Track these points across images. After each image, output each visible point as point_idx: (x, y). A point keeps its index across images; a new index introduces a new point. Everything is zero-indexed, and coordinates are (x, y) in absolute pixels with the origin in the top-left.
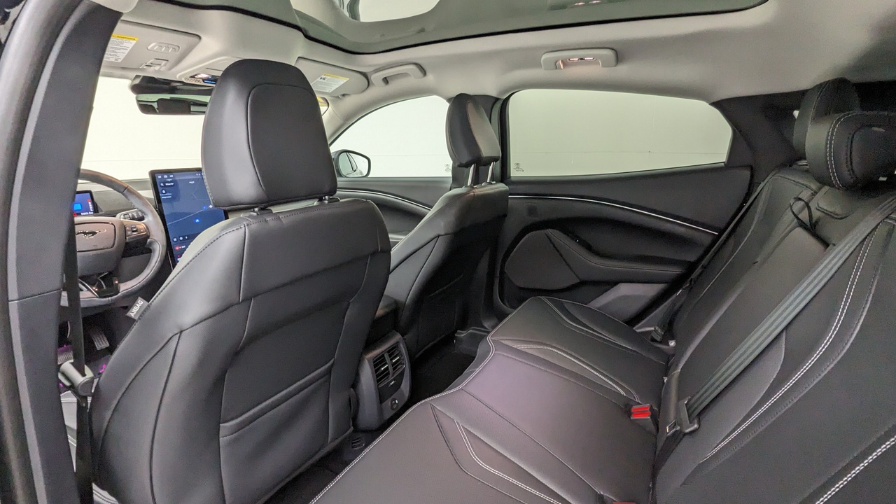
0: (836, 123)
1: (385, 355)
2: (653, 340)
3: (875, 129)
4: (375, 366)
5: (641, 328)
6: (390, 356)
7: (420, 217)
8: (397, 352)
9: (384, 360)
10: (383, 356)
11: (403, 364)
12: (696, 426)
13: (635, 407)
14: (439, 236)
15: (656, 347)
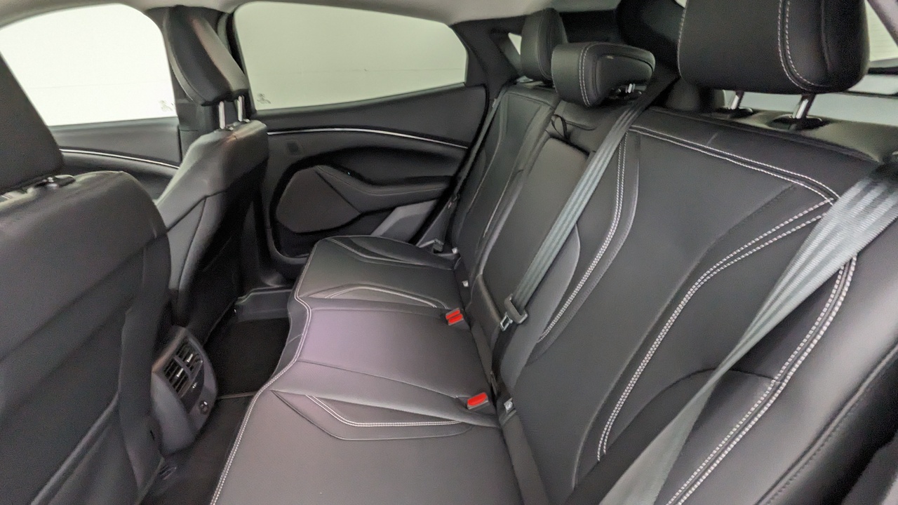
0: (584, 53)
1: (176, 359)
2: (436, 252)
3: (609, 57)
4: (168, 375)
5: (423, 244)
6: (180, 357)
7: (165, 179)
8: (187, 351)
9: (176, 364)
10: (173, 360)
11: (199, 360)
12: (526, 315)
13: (447, 314)
14: (205, 197)
15: (441, 258)
